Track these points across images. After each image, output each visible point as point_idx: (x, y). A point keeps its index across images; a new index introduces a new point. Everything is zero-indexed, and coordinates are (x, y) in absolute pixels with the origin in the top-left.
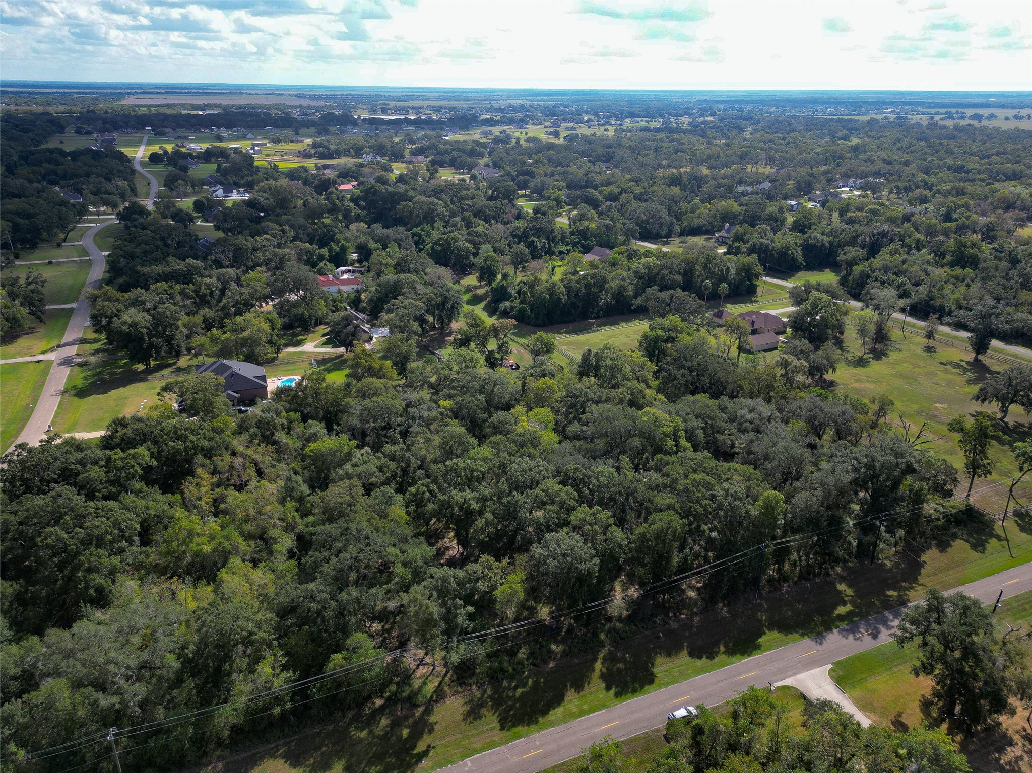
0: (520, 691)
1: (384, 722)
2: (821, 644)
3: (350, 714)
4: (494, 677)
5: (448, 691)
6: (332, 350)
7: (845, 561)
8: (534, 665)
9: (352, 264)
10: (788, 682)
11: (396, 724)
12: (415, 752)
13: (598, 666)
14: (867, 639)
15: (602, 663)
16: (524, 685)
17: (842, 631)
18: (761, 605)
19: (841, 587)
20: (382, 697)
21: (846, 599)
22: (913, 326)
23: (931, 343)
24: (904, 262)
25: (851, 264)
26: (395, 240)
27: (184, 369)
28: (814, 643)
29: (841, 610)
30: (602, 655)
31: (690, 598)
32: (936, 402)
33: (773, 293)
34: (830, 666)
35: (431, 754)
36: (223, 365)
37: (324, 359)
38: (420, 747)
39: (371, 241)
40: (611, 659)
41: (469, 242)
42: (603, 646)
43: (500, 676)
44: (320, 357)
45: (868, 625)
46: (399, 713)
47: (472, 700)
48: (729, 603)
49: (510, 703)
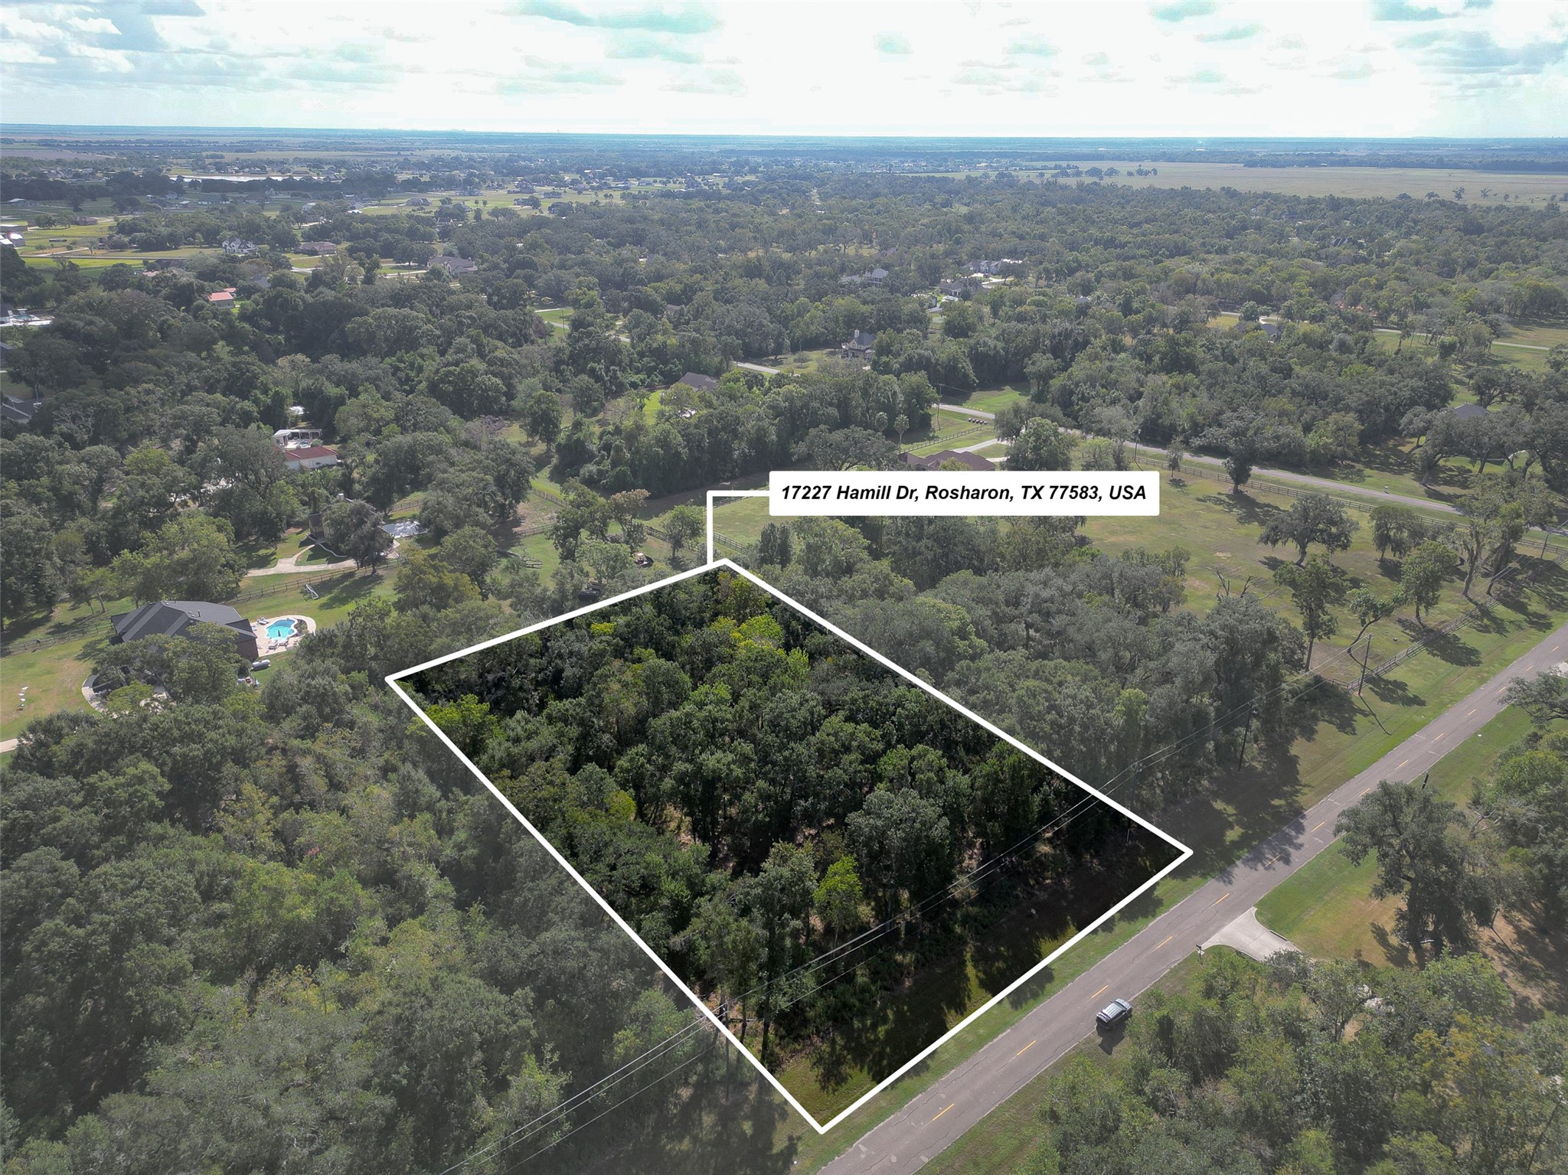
0: (882, 1030)
1: (708, 1119)
2: (1230, 882)
3: (651, 1120)
4: (839, 1017)
5: (782, 1054)
6: (330, 567)
7: (1209, 771)
8: (886, 989)
9: (294, 425)
10: (1215, 940)
11: (727, 1118)
12: (775, 1151)
13: (970, 971)
14: (1279, 865)
15: (975, 967)
16: (885, 1020)
17: (1246, 862)
18: (1136, 847)
19: (1219, 805)
20: (686, 1084)
21: (1230, 819)
22: (1145, 454)
23: (1177, 475)
24: (1110, 369)
25: (1045, 377)
26: (367, 379)
27: (71, 627)
28: (1221, 884)
29: (1233, 835)
30: (968, 956)
31: (1046, 855)
32: (1216, 551)
33: (953, 424)
34: (1254, 910)
35: (800, 1149)
36: (165, 609)
37: (323, 583)
38: (779, 1144)
39: (327, 383)
40: (981, 958)
41: (495, 375)
42: (965, 943)
43: (846, 1014)
44: (317, 580)
45: (1273, 848)
46: (723, 1101)
47: (821, 1058)
48: (1097, 852)
49: (877, 1049)
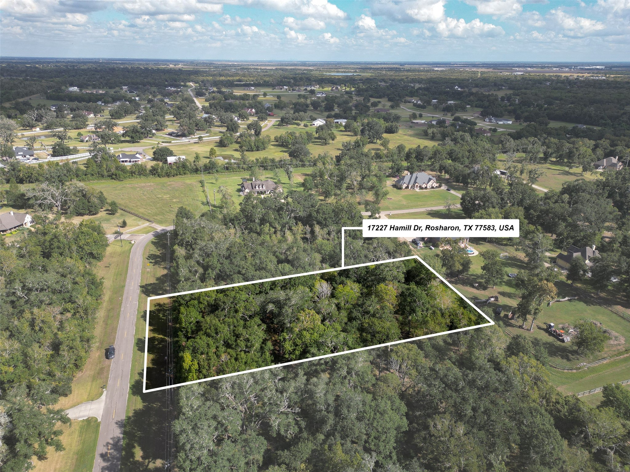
2: (116, 423)
10: (103, 397)
13: (161, 336)
14: (104, 450)
17: (119, 440)
21: (147, 461)
28: (120, 420)
30: (166, 338)
34: (99, 420)
45: (113, 457)
47: (164, 305)
